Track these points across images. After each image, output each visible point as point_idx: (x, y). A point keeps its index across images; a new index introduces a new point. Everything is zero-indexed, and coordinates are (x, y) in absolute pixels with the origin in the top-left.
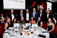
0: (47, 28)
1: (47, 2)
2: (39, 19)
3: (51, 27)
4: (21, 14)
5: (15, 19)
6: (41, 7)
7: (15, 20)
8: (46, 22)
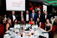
1: (43, 5)
2: (38, 20)
3: (49, 27)
4: (21, 15)
5: (16, 20)
6: (39, 9)
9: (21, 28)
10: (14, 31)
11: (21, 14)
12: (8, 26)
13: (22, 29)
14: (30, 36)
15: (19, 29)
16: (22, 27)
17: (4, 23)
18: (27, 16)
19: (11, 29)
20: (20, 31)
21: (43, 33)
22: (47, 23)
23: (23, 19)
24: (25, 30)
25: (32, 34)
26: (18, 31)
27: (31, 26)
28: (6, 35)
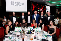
0: (49, 31)
1: (46, 6)
2: (41, 21)
6: (41, 10)
7: (17, 23)
8: (47, 25)
9: (22, 31)
10: (15, 34)
11: (22, 15)
12: (8, 28)
13: (24, 32)
14: (32, 40)
15: (21, 32)
16: (24, 30)
17: (4, 25)
18: (29, 18)
19: (11, 32)
20: (21, 34)
21: (46, 36)
22: (50, 25)
23: (24, 21)
24: (27, 33)
25: (35, 38)
26: (19, 34)
27: (34, 28)
28: (5, 39)
